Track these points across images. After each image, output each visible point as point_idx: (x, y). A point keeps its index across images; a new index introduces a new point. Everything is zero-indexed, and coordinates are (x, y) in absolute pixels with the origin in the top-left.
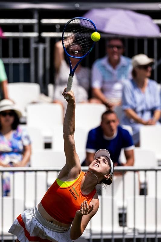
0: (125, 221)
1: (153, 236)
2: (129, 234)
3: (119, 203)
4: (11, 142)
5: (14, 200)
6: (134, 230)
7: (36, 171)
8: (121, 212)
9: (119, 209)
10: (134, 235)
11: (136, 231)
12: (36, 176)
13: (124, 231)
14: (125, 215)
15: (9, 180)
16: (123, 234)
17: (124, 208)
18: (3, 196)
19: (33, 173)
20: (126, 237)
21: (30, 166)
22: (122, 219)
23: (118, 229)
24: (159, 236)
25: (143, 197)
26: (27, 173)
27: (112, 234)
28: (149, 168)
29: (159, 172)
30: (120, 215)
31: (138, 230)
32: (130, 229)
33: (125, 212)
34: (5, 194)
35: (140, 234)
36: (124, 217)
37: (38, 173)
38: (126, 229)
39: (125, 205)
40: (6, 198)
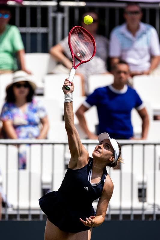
0: (145, 196)
2: (149, 210)
3: (138, 178)
4: (27, 115)
5: (30, 174)
6: (154, 205)
7: (53, 144)
8: (141, 187)
9: (139, 184)
10: (154, 211)
11: (156, 207)
12: (53, 149)
13: (143, 206)
14: (145, 190)
16: (143, 209)
17: (143, 183)
18: (19, 169)
19: (51, 146)
20: (146, 212)
22: (142, 194)
23: (137, 204)
26: (45, 146)
27: (132, 209)
30: (140, 190)
31: (158, 206)
32: (149, 204)
33: (145, 187)
34: (21, 166)
36: (143, 192)
37: (56, 146)
38: (146, 204)
39: (145, 181)
40: (22, 172)
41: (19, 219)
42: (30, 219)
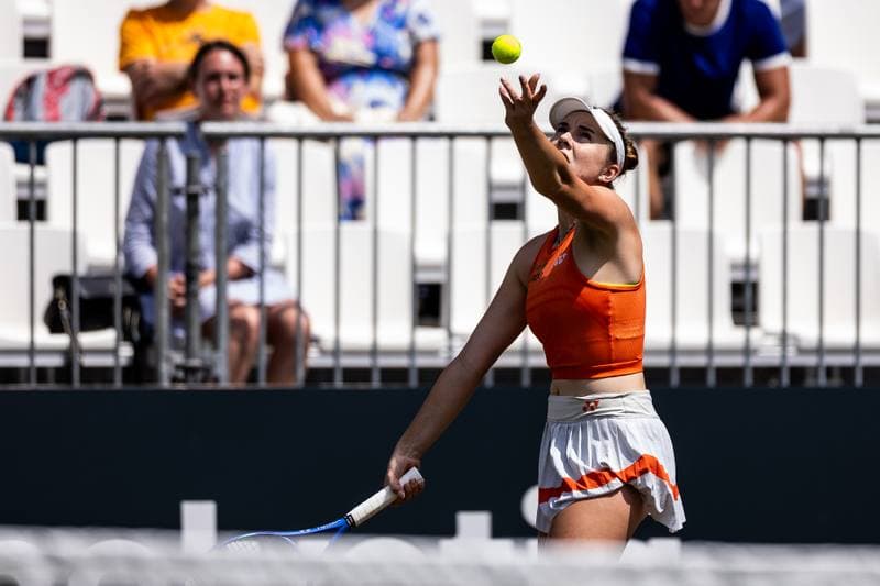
0: (755, 308)
1: (848, 360)
2: (768, 351)
3: (732, 248)
4: (373, 34)
5: (375, 233)
6: (784, 337)
7: (451, 136)
8: (740, 276)
9: (734, 267)
10: (784, 357)
11: (790, 342)
12: (451, 151)
13: (748, 340)
14: (755, 287)
15: (361, 163)
16: (747, 351)
17: (748, 266)
18: (340, 218)
19: (443, 143)
20: (756, 361)
21: (432, 119)
22: (744, 302)
23: (728, 334)
24: (867, 360)
25: (813, 227)
26: (423, 144)
27: (710, 351)
28: (833, 128)
29: (866, 145)
30: (737, 289)
31: (796, 338)
32: (768, 334)
33: (753, 276)
35: (802, 351)
36: (748, 293)
37: (460, 143)
38: (755, 334)
39: (754, 256)
40: (348, 227)
41: (339, 384)
42: (376, 383)
